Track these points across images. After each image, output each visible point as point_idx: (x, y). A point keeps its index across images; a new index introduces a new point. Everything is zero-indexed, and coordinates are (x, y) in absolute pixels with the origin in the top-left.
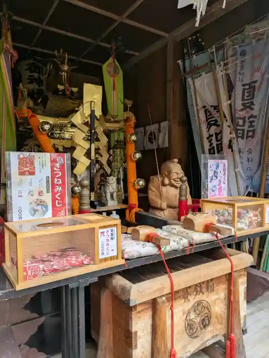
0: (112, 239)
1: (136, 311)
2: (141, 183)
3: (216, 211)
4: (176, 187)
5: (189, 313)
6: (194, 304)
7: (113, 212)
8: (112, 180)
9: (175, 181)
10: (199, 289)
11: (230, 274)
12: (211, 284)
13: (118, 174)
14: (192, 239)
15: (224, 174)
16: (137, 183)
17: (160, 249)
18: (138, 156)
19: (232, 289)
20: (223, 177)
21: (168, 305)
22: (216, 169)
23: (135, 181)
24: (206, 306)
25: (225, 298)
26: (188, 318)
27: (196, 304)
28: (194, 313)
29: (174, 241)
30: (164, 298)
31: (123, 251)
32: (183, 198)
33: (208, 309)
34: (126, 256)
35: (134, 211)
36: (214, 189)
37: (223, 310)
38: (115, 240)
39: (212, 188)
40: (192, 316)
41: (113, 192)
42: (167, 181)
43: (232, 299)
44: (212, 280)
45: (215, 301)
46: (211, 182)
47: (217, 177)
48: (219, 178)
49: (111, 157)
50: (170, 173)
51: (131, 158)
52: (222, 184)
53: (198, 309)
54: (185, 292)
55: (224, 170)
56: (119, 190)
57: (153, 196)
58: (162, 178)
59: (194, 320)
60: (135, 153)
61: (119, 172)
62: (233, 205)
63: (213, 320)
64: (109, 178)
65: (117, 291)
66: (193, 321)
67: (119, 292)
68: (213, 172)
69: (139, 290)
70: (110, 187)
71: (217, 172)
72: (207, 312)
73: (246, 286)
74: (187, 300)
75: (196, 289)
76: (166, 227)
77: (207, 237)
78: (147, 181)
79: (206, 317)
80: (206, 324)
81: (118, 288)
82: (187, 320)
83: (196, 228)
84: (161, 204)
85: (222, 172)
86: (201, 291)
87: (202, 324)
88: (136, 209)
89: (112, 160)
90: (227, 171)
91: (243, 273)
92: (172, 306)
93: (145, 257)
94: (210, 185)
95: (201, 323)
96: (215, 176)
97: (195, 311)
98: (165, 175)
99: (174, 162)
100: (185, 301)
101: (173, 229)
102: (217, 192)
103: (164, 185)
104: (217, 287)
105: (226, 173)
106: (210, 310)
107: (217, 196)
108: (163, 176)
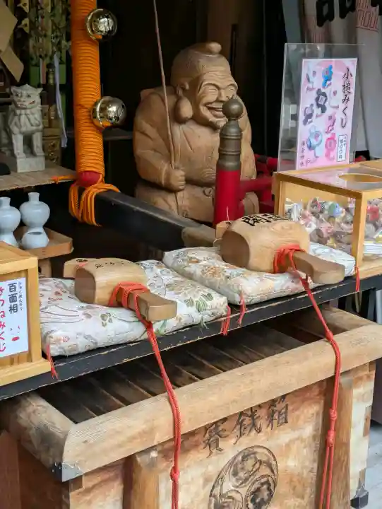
0: (13, 309)
1: (81, 490)
2: (113, 109)
3: (315, 203)
4: (212, 127)
5: (220, 478)
6: (235, 458)
7: (31, 194)
8: (29, 97)
9: (210, 109)
10: (247, 421)
11: (331, 381)
12: (279, 406)
13: (48, 74)
14: (240, 293)
15: (346, 100)
16: (102, 110)
17: (149, 326)
18: (105, 24)
19: (334, 414)
20: (342, 106)
21: (165, 467)
22: (324, 85)
23: (96, 104)
24: (264, 459)
25: (314, 437)
26: (217, 491)
27: (240, 458)
28: (234, 479)
29: (189, 303)
30: (154, 454)
31: (44, 339)
32: (230, 164)
33: (269, 466)
34: (54, 351)
35: (93, 191)
36: (314, 142)
37: (307, 463)
38: (22, 313)
39: (309, 140)
40: (229, 485)
41: (33, 133)
42: (187, 109)
43: (331, 439)
44: (284, 397)
45: (288, 445)
46: (305, 122)
47: (324, 109)
48: (329, 111)
49: (26, 21)
50: (196, 83)
51: (85, 29)
52: (338, 129)
53: (242, 469)
54: (212, 434)
55: (346, 87)
56: (50, 121)
57: (146, 149)
58: (173, 99)
59: (233, 494)
60: (98, 16)
61: (50, 66)
62: (358, 196)
63: (281, 489)
64: (19, 90)
65: (30, 442)
66: (230, 497)
67: (35, 442)
68: (314, 94)
69: (86, 442)
70: (23, 117)
71: (324, 94)
72: (268, 472)
73: (370, 403)
74: (214, 451)
75: (241, 423)
76: (174, 253)
77: (281, 284)
78: (132, 107)
79: (262, 484)
80: (263, 499)
81: (32, 432)
82: (215, 496)
83: (253, 260)
84: (168, 175)
85: (341, 96)
86: (254, 425)
87: (253, 501)
88: (100, 187)
89: (27, 30)
90: (352, 90)
91: (367, 372)
92: (175, 469)
93: (107, 348)
94: (303, 132)
95: (249, 499)
96: (318, 106)
97: (235, 474)
98: (184, 89)
99: (210, 52)
100: (211, 453)
101: (190, 260)
102: (321, 151)
103: (178, 119)
104: (297, 413)
105: (352, 97)
106: (274, 467)
107: (323, 162)
108: (175, 93)
